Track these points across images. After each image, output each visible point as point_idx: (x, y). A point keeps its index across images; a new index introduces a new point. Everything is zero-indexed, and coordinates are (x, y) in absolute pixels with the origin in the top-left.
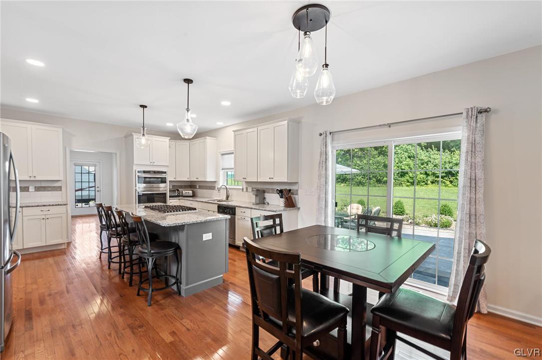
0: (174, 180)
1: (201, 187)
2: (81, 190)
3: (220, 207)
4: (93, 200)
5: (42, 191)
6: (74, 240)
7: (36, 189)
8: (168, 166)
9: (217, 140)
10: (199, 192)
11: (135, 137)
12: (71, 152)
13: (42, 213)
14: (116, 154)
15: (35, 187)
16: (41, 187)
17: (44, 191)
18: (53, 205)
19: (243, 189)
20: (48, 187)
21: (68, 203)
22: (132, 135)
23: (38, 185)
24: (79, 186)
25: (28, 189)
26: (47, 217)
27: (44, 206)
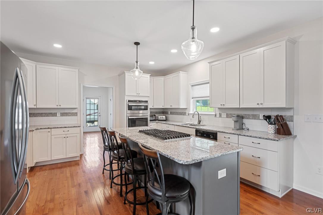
0: (153, 107)
1: (171, 113)
2: (90, 115)
3: (198, 131)
4: (96, 121)
5: (65, 116)
6: (85, 153)
7: (62, 115)
8: (149, 96)
9: (187, 74)
10: (170, 117)
11: (126, 74)
12: (84, 87)
13: (64, 133)
14: (113, 88)
15: (61, 113)
16: (64, 113)
17: (66, 116)
18: (71, 127)
19: (216, 115)
20: (69, 113)
21: (81, 126)
22: (124, 73)
23: (63, 111)
24: (88, 113)
25: (57, 114)
26: (67, 136)
27: (65, 127)
